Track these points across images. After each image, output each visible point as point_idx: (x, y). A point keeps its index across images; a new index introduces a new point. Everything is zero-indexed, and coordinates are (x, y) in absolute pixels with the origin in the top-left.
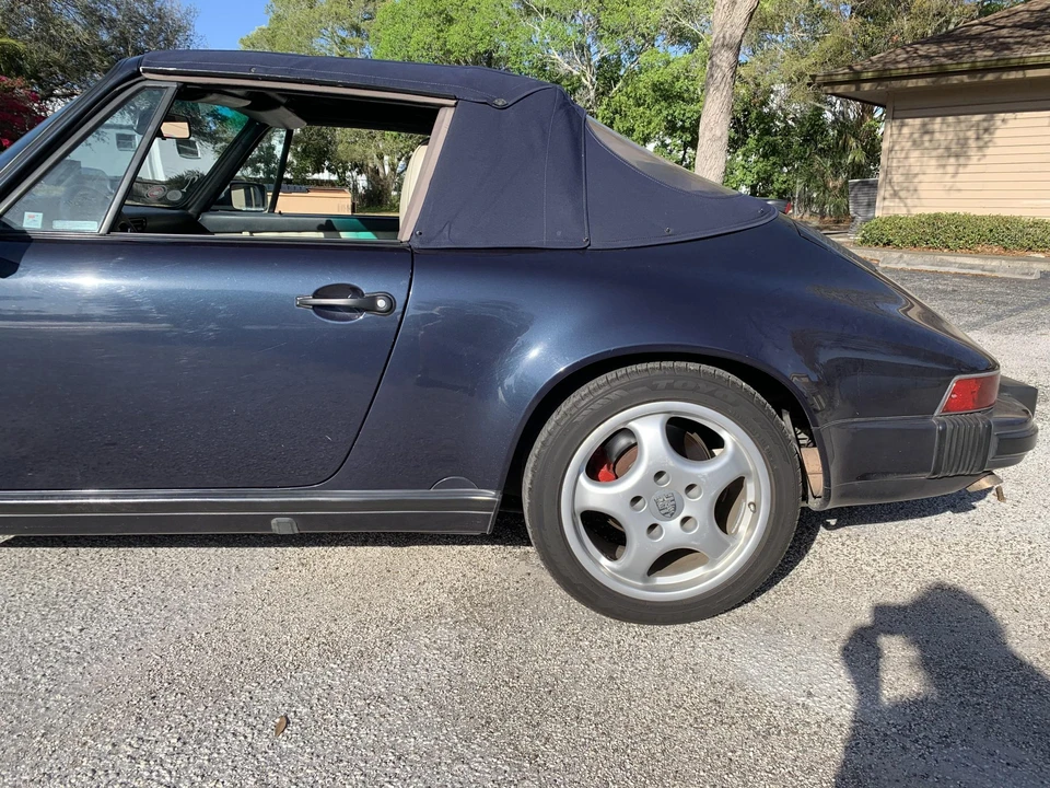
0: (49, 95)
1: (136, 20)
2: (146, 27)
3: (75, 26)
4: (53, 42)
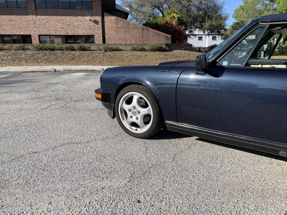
0: (186, 29)
1: (209, 8)
2: (211, 9)
3: (195, 12)
4: (190, 17)
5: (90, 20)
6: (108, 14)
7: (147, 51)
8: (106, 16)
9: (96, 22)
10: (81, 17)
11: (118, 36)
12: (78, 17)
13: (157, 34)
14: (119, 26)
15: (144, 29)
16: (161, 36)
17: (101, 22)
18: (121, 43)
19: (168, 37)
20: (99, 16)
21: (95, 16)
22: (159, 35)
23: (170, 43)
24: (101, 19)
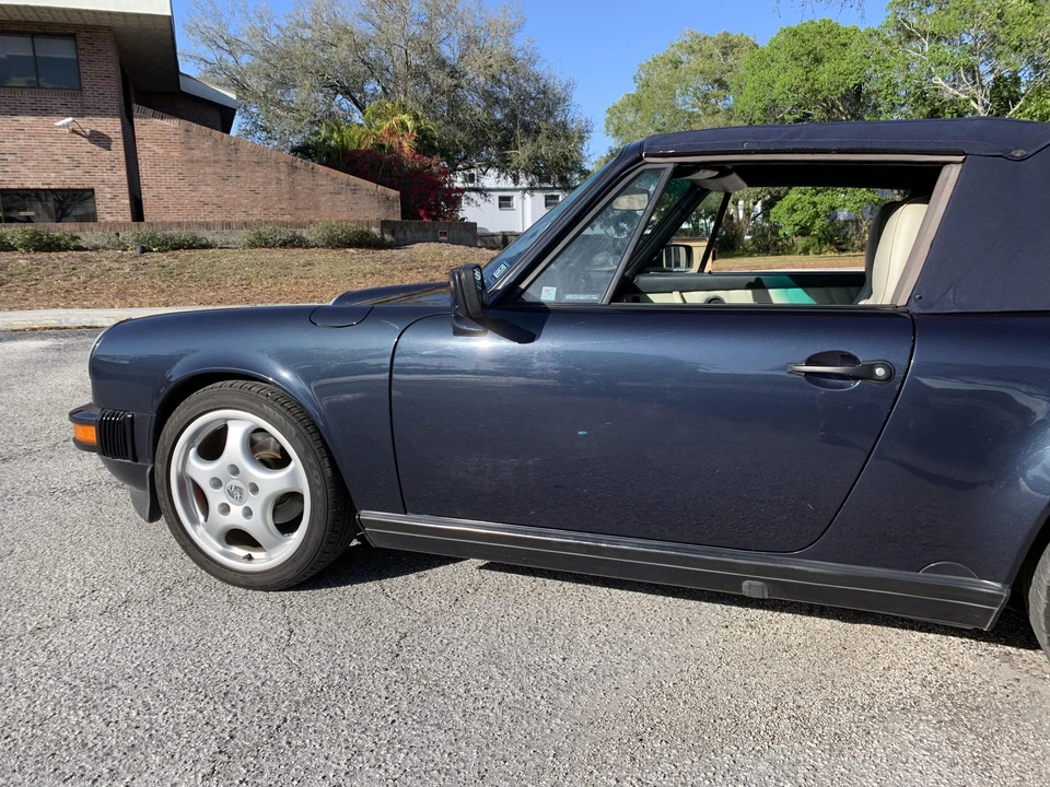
0: (454, 170)
1: (524, 97)
2: (532, 103)
3: (478, 109)
4: (461, 126)
5: (74, 131)
6: (150, 111)
7: (313, 247)
8: (141, 117)
9: (99, 139)
10: (32, 118)
11: (193, 194)
12: (21, 119)
13: (348, 185)
14: (197, 154)
15: (296, 168)
16: (364, 193)
17: (121, 142)
18: (208, 220)
19: (388, 198)
20: (114, 116)
21: (96, 115)
22: (354, 191)
23: (397, 217)
24: (119, 128)
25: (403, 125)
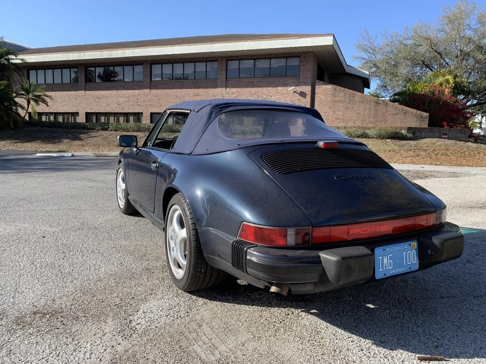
5: (294, 92)
6: (322, 82)
7: (371, 138)
8: (318, 85)
9: (303, 94)
10: (282, 88)
11: (334, 115)
12: (279, 88)
13: (403, 110)
14: (337, 98)
15: (379, 103)
16: (410, 114)
17: (310, 95)
18: (338, 125)
19: (422, 117)
20: (309, 85)
21: (303, 85)
22: (405, 114)
23: (426, 126)
24: (310, 90)
25: (447, 81)
